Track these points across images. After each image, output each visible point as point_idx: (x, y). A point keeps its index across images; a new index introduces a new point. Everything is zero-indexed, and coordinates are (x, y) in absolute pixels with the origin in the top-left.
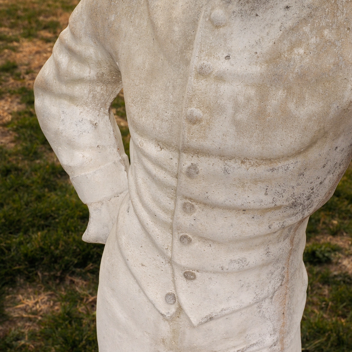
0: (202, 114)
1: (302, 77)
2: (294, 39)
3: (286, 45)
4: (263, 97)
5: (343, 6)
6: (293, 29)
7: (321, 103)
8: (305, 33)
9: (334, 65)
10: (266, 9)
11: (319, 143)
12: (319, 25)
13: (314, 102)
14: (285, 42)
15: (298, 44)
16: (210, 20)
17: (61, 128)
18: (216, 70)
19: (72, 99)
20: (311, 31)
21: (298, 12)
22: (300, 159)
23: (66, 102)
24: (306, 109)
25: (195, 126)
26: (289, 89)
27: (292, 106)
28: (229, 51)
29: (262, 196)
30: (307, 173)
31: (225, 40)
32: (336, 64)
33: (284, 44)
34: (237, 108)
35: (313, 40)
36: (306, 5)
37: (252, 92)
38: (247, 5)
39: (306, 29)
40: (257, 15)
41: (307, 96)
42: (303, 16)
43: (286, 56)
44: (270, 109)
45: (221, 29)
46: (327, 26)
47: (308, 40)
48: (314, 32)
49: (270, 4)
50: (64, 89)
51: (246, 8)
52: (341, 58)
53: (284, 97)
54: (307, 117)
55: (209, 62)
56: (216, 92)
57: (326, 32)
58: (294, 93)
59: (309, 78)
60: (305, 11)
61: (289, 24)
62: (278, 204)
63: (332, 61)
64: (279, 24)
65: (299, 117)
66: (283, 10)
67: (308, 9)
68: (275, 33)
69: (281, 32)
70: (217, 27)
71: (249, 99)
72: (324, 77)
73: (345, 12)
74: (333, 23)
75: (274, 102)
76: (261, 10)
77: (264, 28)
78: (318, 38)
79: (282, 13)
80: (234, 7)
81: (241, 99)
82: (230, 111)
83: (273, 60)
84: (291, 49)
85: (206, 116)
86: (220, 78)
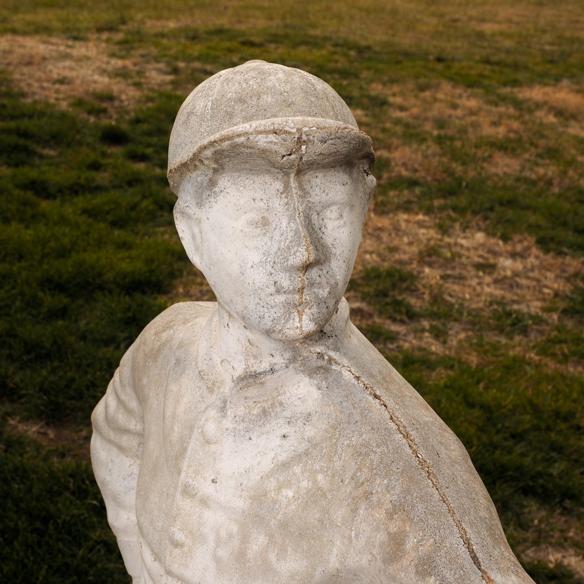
0: (184, 539)
1: (284, 525)
2: (281, 479)
3: (271, 484)
4: (245, 539)
5: (342, 451)
6: (285, 466)
7: (304, 561)
8: (294, 474)
9: (319, 521)
10: (261, 433)
12: (312, 468)
13: (296, 558)
14: (272, 479)
15: (288, 484)
16: (202, 432)
18: (201, 493)
20: (303, 473)
21: (296, 445)
24: (287, 564)
25: (177, 550)
26: (271, 536)
27: (272, 557)
28: (217, 473)
31: (215, 460)
32: (321, 521)
33: (270, 482)
34: (218, 541)
35: (305, 484)
36: (306, 438)
37: (235, 528)
38: (242, 424)
39: (297, 469)
40: (250, 439)
41: (289, 549)
42: (300, 451)
43: (273, 495)
44: (250, 554)
45: (212, 445)
46: (322, 471)
47: (299, 482)
48: (306, 474)
49: (266, 429)
51: (241, 427)
52: (326, 515)
53: (266, 544)
54: (289, 574)
55: (195, 482)
56: (200, 517)
57: (320, 477)
58: (276, 543)
59: (292, 530)
60: (303, 445)
61: (283, 457)
63: (317, 516)
64: (272, 454)
65: (280, 572)
66: (279, 438)
67: (307, 443)
68: (267, 465)
69: (273, 465)
70: (208, 442)
71: (230, 536)
72: (308, 532)
73: (343, 458)
74: (328, 468)
75: (255, 547)
76: (255, 434)
77: (256, 455)
78: (311, 483)
79: (278, 441)
80: (228, 423)
81: (223, 533)
82: (212, 544)
83: (259, 497)
84: (279, 489)
85: (188, 542)
86: (204, 502)
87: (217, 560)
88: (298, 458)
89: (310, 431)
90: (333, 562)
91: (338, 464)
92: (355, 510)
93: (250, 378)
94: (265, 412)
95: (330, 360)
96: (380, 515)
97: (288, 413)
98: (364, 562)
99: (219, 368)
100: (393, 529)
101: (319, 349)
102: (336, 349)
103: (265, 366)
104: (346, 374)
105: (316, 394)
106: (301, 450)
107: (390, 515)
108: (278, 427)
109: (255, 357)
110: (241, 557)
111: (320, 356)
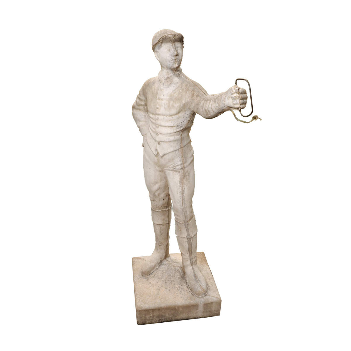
1: (176, 99)
3: (173, 93)
4: (169, 103)
7: (179, 104)
11: (181, 112)
15: (175, 93)
16: (160, 89)
17: (137, 117)
18: (161, 98)
19: (140, 110)
22: (177, 115)
23: (138, 110)
24: (177, 105)
26: (173, 101)
27: (174, 104)
29: (171, 124)
30: (180, 119)
32: (181, 96)
35: (178, 92)
37: (167, 102)
39: (177, 90)
40: (168, 88)
41: (177, 102)
44: (170, 105)
46: (180, 89)
49: (171, 86)
50: (138, 107)
51: (167, 86)
56: (161, 102)
57: (180, 90)
62: (174, 125)
64: (172, 89)
68: (172, 91)
70: (162, 90)
71: (167, 103)
72: (179, 99)
77: (170, 90)
79: (173, 87)
80: (165, 86)
81: (166, 104)
82: (164, 106)
83: (171, 96)
84: (174, 94)
85: (159, 107)
86: (162, 100)
87: (165, 108)
88: (177, 89)
89: (178, 85)
90: (184, 102)
91: (183, 88)
92: (186, 93)
93: (168, 78)
94: (170, 83)
95: (180, 75)
96: (190, 92)
97: (174, 83)
98: (188, 100)
99: (162, 78)
100: (192, 93)
101: (178, 73)
102: (180, 73)
103: (170, 76)
104: (182, 76)
105: (178, 79)
106: (177, 87)
107: (192, 92)
108: (173, 85)
109: (168, 74)
110: (169, 106)
111: (178, 74)
